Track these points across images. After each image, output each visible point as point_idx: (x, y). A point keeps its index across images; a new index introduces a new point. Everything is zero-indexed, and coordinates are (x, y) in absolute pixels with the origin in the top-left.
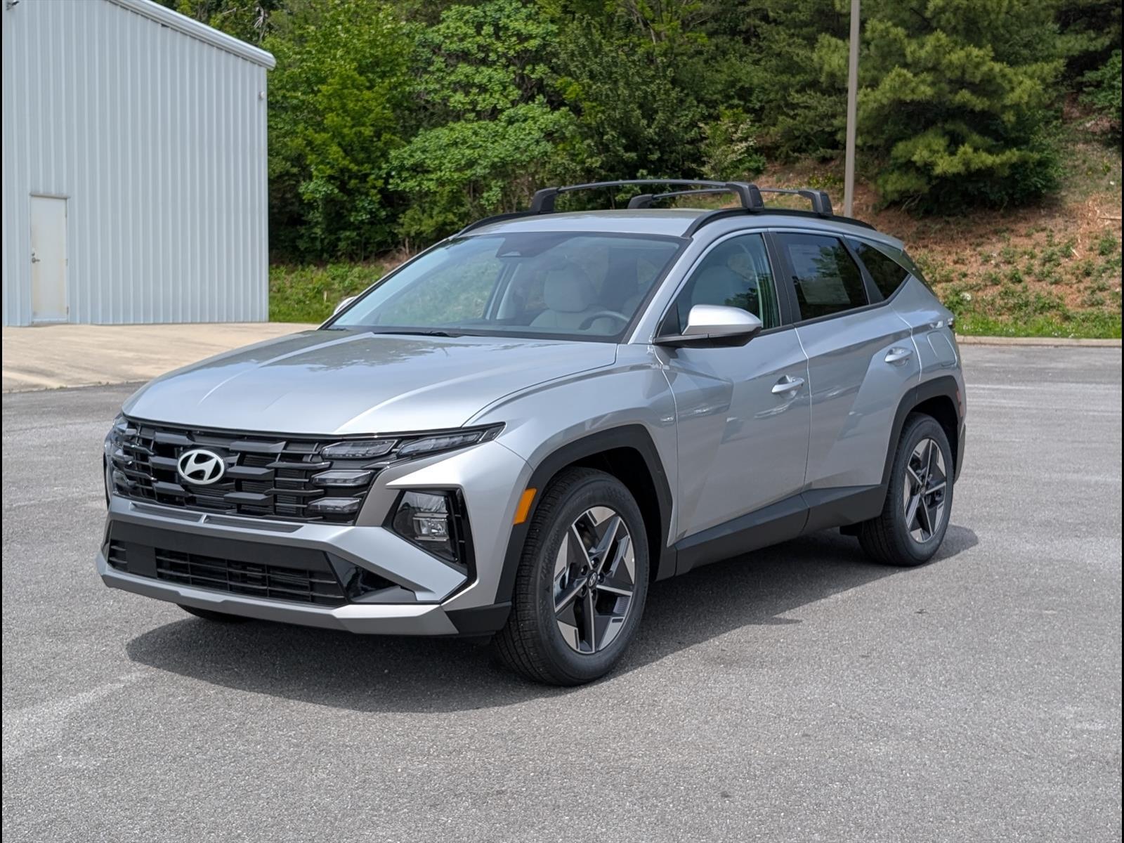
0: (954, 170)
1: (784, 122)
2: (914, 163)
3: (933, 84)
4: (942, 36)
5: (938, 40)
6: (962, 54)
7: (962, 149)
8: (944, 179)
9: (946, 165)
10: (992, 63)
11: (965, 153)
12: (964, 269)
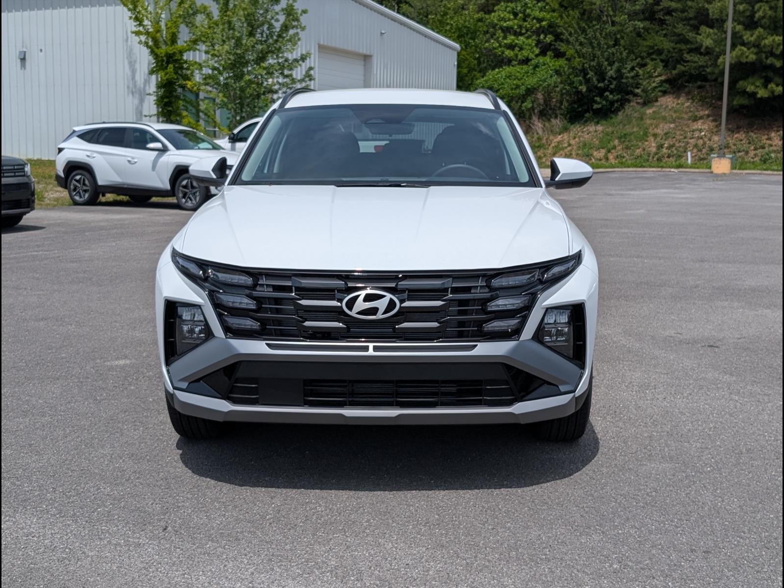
0: (766, 96)
1: (680, 68)
2: (747, 92)
3: (756, 54)
4: (762, 31)
5: (759, 32)
6: (770, 39)
7: (770, 86)
8: (762, 99)
9: (762, 93)
11: (772, 88)
12: (770, 142)
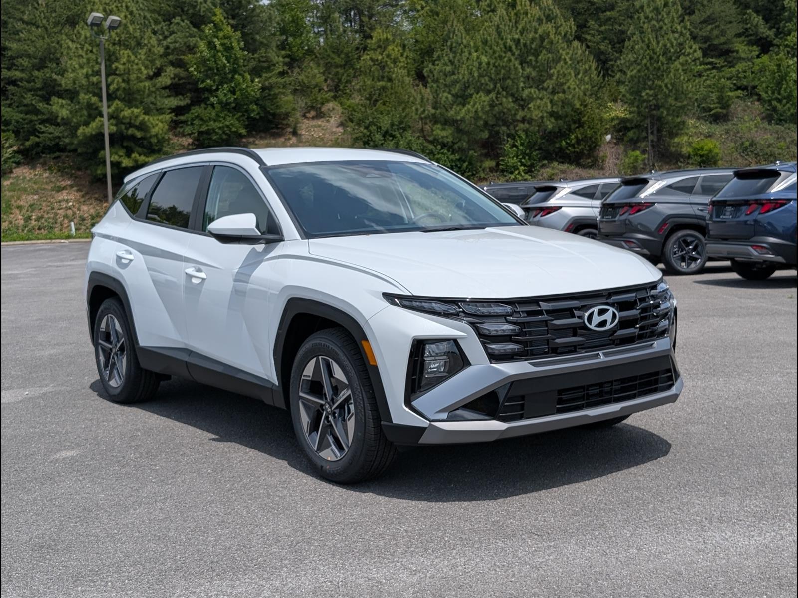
0: (131, 165)
1: (34, 139)
4: (119, 103)
6: (129, 111)
7: (133, 156)
8: (126, 168)
9: (126, 163)
10: (144, 116)
